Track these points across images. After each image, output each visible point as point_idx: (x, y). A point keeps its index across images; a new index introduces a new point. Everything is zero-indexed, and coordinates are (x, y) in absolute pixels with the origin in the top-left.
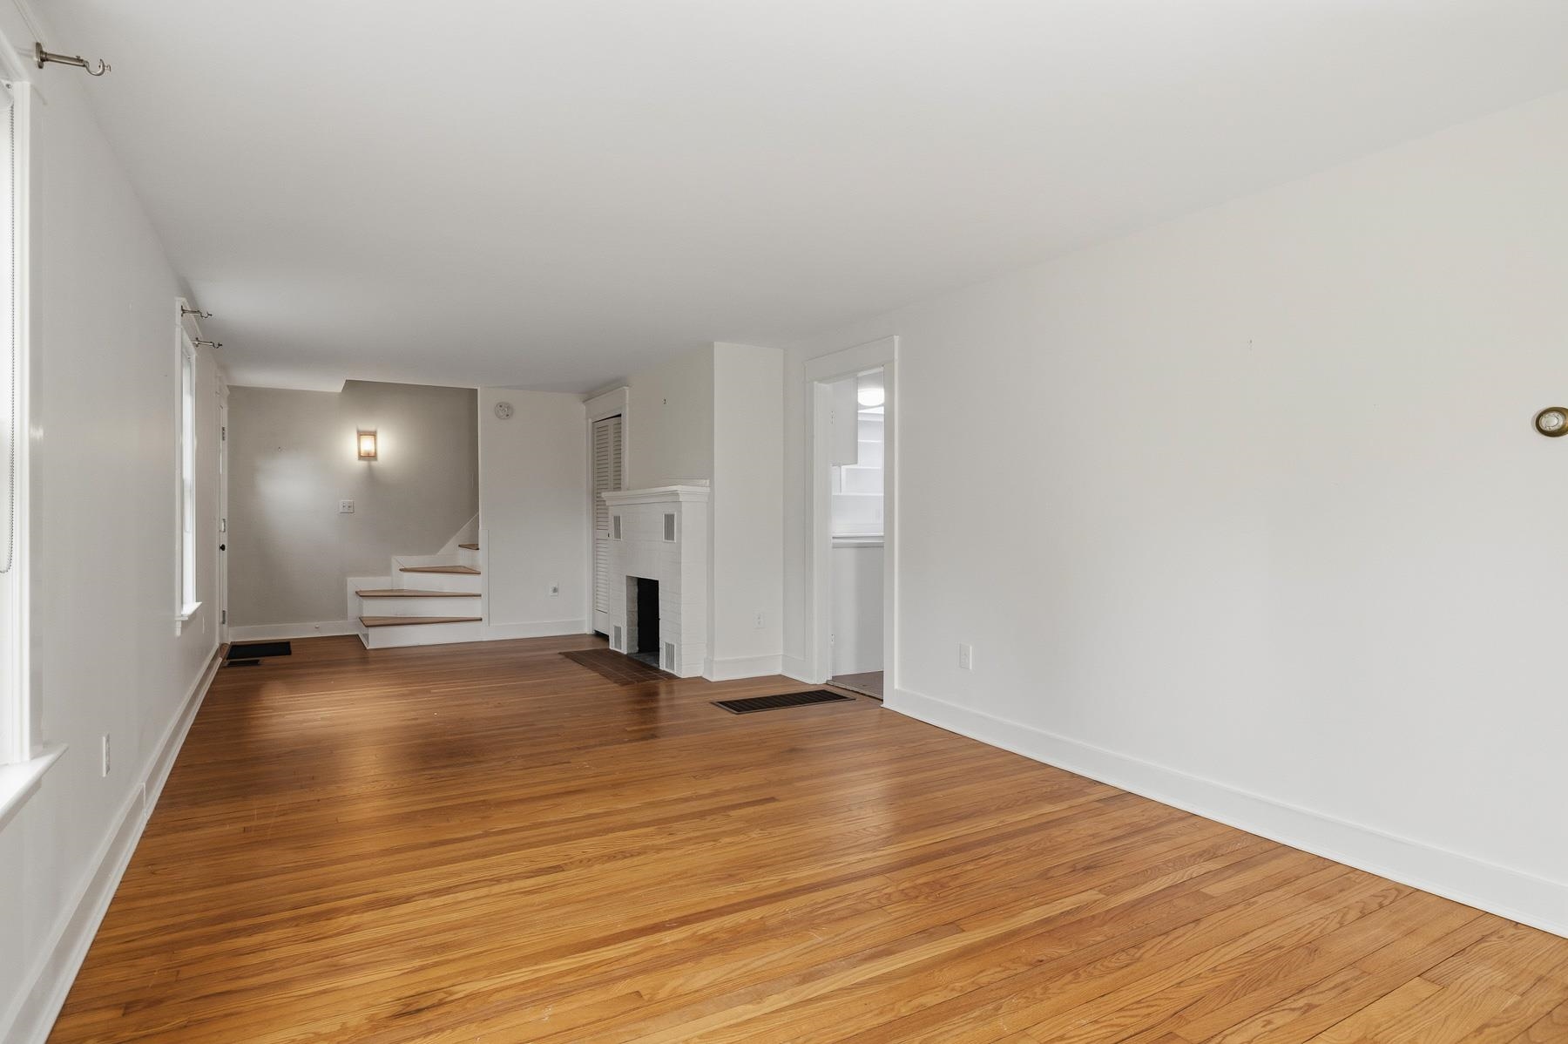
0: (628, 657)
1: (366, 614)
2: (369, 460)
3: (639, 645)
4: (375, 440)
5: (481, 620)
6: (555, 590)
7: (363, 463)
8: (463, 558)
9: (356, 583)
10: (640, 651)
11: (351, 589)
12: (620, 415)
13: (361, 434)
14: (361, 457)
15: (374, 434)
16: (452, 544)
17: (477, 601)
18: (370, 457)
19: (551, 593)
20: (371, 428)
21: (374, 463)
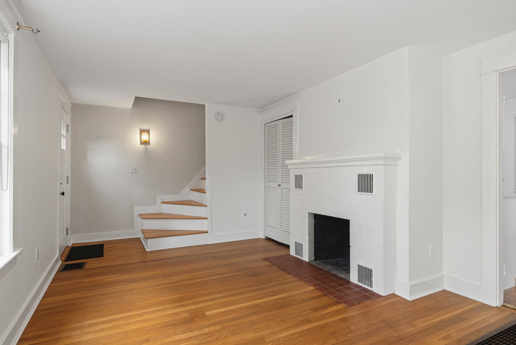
0: (309, 263)
1: (145, 228)
2: (146, 145)
3: (315, 255)
4: (149, 134)
5: (208, 232)
6: (245, 215)
7: (143, 146)
8: (195, 196)
9: (139, 210)
10: (315, 260)
11: (136, 213)
12: (291, 116)
13: (142, 131)
14: (142, 143)
15: (148, 131)
16: (187, 189)
17: (205, 221)
18: (146, 143)
19: (243, 216)
20: (146, 128)
21: (148, 146)
